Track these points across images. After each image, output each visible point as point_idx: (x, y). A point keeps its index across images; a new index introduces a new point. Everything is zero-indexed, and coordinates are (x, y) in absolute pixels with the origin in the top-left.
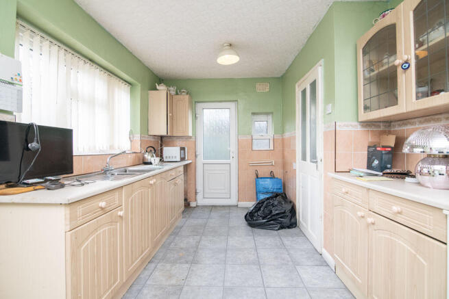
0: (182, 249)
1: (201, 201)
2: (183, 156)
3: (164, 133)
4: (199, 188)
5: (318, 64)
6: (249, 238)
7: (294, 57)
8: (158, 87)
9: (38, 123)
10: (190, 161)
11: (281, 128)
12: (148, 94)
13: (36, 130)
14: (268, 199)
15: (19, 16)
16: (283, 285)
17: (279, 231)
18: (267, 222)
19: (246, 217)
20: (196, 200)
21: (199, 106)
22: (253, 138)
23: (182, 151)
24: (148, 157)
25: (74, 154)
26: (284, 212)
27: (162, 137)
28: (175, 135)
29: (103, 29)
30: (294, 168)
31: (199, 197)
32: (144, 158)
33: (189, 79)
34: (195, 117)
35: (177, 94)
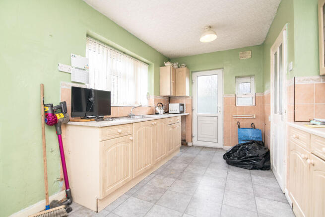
0: (173, 169)
1: (195, 142)
2: (182, 110)
3: (168, 94)
4: (195, 133)
5: (283, 29)
6: (224, 171)
7: (269, 26)
8: (165, 64)
9: (93, 89)
10: (188, 114)
11: (261, 88)
12: (159, 69)
13: (93, 93)
14: (245, 144)
15: (88, 35)
16: (238, 206)
17: (251, 171)
18: (241, 161)
19: (224, 155)
20: (192, 141)
21: (195, 74)
22: (237, 96)
23: (182, 107)
24: (158, 110)
25: (112, 105)
26: (258, 156)
27: (169, 98)
28: (177, 96)
29: (130, 34)
30: (269, 120)
31: (195, 139)
32: (155, 110)
33: (188, 56)
34: (192, 83)
35: (179, 67)
